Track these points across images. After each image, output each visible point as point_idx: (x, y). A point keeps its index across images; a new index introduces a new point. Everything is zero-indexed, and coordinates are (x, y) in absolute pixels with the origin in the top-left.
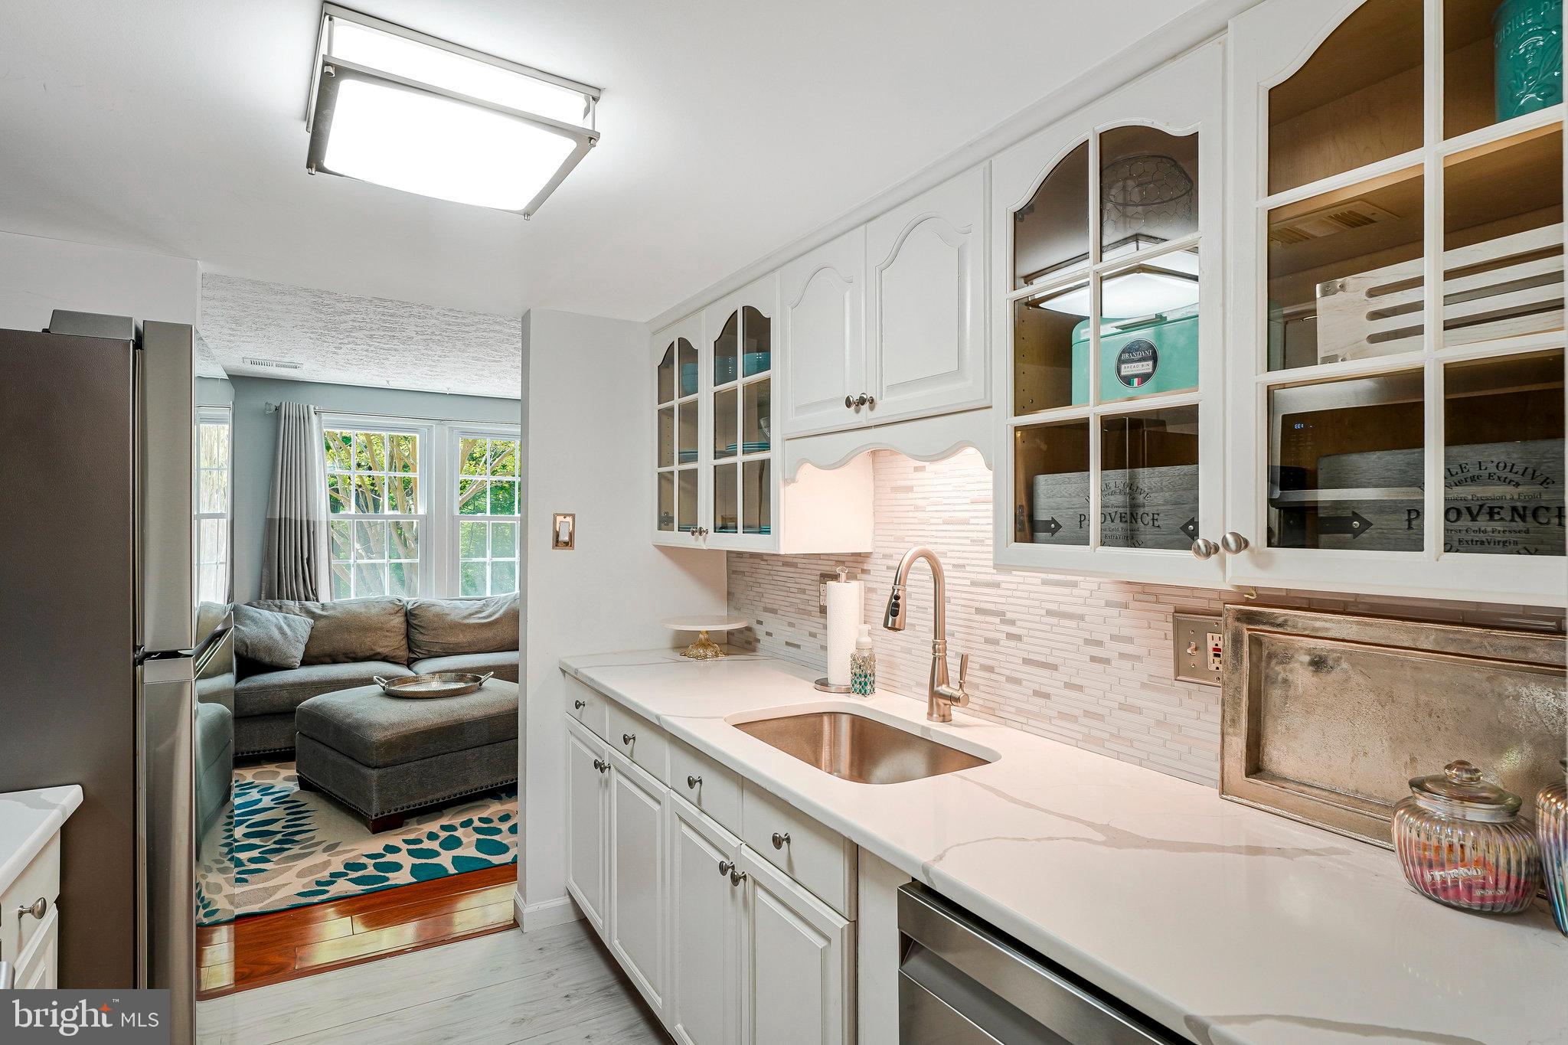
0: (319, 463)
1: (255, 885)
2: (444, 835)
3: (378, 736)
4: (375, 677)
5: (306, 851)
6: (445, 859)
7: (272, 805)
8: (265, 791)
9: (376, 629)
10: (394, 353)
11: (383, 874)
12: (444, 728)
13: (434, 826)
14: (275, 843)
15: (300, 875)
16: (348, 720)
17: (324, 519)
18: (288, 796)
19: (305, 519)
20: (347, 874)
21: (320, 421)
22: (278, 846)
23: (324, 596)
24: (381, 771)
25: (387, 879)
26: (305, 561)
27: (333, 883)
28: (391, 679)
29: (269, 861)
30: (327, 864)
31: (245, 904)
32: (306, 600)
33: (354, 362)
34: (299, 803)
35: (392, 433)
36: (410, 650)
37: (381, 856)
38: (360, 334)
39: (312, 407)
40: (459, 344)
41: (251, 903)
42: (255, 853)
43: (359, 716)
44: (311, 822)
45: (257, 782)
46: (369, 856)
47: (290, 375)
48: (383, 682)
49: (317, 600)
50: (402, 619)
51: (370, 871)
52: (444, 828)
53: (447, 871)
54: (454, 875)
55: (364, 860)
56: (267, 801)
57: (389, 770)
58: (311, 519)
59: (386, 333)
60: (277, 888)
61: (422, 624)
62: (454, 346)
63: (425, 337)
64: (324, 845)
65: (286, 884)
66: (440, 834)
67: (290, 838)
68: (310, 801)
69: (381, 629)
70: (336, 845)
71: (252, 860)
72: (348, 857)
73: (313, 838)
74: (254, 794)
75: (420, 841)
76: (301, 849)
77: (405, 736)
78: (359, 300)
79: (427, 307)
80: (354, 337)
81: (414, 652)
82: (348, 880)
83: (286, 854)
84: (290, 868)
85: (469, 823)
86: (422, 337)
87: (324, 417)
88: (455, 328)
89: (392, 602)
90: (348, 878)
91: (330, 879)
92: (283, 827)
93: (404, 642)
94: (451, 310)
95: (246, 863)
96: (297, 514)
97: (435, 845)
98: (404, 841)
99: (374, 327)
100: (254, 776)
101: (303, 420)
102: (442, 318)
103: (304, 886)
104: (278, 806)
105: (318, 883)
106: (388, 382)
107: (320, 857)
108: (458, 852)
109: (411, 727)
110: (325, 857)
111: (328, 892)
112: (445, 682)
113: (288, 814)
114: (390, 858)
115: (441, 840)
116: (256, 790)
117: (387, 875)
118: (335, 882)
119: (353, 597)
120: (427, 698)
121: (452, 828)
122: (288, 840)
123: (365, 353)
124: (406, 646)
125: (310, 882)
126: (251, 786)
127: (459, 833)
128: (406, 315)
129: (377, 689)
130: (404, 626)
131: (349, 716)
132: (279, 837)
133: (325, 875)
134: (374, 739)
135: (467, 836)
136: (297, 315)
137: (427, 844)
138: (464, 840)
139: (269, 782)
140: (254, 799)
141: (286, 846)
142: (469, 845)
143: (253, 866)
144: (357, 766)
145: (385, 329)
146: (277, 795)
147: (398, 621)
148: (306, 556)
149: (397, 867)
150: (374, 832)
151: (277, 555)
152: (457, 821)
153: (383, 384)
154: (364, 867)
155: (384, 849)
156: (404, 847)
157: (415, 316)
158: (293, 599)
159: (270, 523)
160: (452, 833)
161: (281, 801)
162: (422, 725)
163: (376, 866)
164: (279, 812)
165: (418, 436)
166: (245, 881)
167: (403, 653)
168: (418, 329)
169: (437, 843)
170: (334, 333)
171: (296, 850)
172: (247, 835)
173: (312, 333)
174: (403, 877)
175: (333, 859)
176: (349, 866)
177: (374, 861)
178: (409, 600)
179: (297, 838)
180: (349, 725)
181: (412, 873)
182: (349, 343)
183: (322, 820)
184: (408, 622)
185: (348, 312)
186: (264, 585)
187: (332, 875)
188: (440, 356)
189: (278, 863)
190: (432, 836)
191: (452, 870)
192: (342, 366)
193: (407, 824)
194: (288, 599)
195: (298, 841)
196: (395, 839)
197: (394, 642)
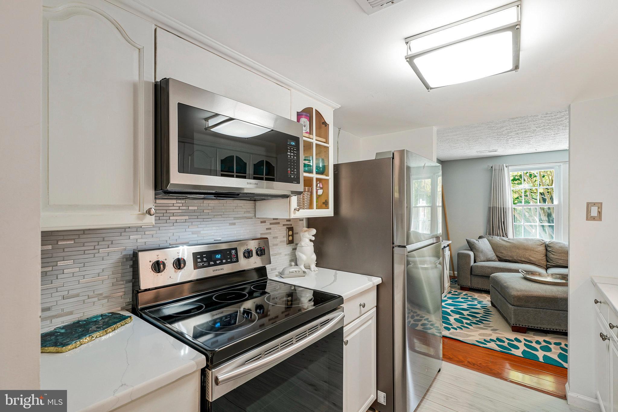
0: (508, 186)
1: (464, 331)
2: (544, 344)
3: (514, 293)
4: (520, 270)
5: (485, 327)
6: (540, 354)
7: (480, 308)
8: (480, 302)
9: (531, 250)
10: (531, 138)
11: (510, 348)
12: (547, 298)
13: (541, 339)
14: (476, 321)
15: (480, 335)
16: (505, 284)
17: (510, 207)
18: (487, 306)
19: (502, 207)
20: (496, 342)
21: (508, 170)
22: (477, 322)
23: (510, 235)
24: (515, 308)
25: (511, 350)
26: (502, 223)
27: (490, 342)
28: (528, 272)
29: (472, 326)
30: (490, 335)
31: (459, 336)
32: (503, 237)
33: (517, 145)
34: (489, 310)
35: (540, 171)
36: (547, 261)
37: (512, 341)
38: (512, 134)
39: (505, 165)
40: (561, 127)
41: (460, 336)
42: (468, 322)
43: (509, 284)
44: (491, 318)
45: (478, 299)
46: (507, 339)
47: (495, 154)
48: (524, 273)
49: (507, 237)
50: (544, 248)
51: (506, 344)
52: (545, 341)
53: (539, 359)
54: (542, 362)
55: (505, 340)
56: (479, 306)
57: (519, 308)
58: (505, 207)
59: (522, 131)
60: (470, 336)
61: (553, 251)
62: (559, 128)
63: (542, 128)
64: (492, 328)
65: (474, 336)
66: (542, 343)
67: (481, 321)
68: (493, 311)
69: (533, 251)
70: (496, 330)
71: (466, 323)
72: (500, 336)
73: (489, 324)
74: (476, 302)
75: (531, 342)
76: (484, 326)
77: (526, 296)
78: (504, 122)
79: (535, 116)
80: (510, 136)
81: (549, 262)
82: (496, 344)
83: (478, 326)
84: (477, 331)
85: (559, 344)
86: (540, 128)
87: (510, 168)
88: (554, 121)
89: (539, 240)
90: (496, 343)
91: (489, 341)
92: (481, 317)
93: (545, 258)
94: (547, 114)
95: (464, 323)
96: (499, 205)
97: (538, 346)
98: (524, 339)
99: (516, 130)
100: (478, 297)
101: (501, 170)
102: (544, 118)
103: (479, 339)
104: (482, 309)
105: (485, 340)
106: (536, 150)
107: (489, 332)
108: (548, 354)
109: (530, 293)
110: (491, 332)
111: (487, 344)
112: (555, 278)
113: (484, 313)
114: (515, 343)
115: (541, 345)
116: (477, 301)
117: (511, 349)
118: (491, 342)
119: (523, 237)
120: (542, 283)
121: (550, 343)
122: (480, 321)
123: (519, 141)
124: (545, 260)
125: (482, 338)
126: (476, 299)
127: (552, 346)
128: (527, 121)
129: (521, 275)
130: (544, 251)
131: (506, 283)
132: (478, 319)
133: (488, 338)
134: (512, 294)
135: (556, 349)
136: (485, 133)
137: (534, 345)
138: (553, 350)
139: (481, 300)
140: (475, 304)
141: (479, 323)
142: (555, 353)
143: (466, 325)
144: (507, 303)
145: (521, 129)
146: (483, 305)
147: (542, 249)
148: (503, 221)
149: (517, 348)
150: (513, 331)
151: (492, 220)
152: (553, 341)
153: (534, 151)
154: (504, 342)
155: (514, 339)
156: (524, 341)
157: (531, 121)
158: (498, 236)
159: (490, 208)
160: (548, 345)
161: (483, 307)
162: (535, 294)
163: (508, 344)
164: (481, 311)
165: (554, 170)
166: (462, 329)
167: (544, 262)
168: (536, 126)
169: (539, 346)
170: (502, 136)
171: (482, 326)
172: (468, 315)
173: (494, 138)
174: (518, 353)
175: (493, 334)
176: (498, 339)
177: (508, 341)
178: (547, 240)
179: (484, 322)
180: (505, 286)
181: (522, 353)
182: (510, 138)
183: (495, 319)
184: (546, 250)
185: (502, 127)
186: (488, 230)
187: (491, 340)
188: (554, 134)
189: (474, 327)
190: (538, 342)
191: (541, 360)
192: (512, 147)
193: (529, 333)
194: (496, 236)
195: (483, 323)
196: (521, 337)
197: (540, 257)
